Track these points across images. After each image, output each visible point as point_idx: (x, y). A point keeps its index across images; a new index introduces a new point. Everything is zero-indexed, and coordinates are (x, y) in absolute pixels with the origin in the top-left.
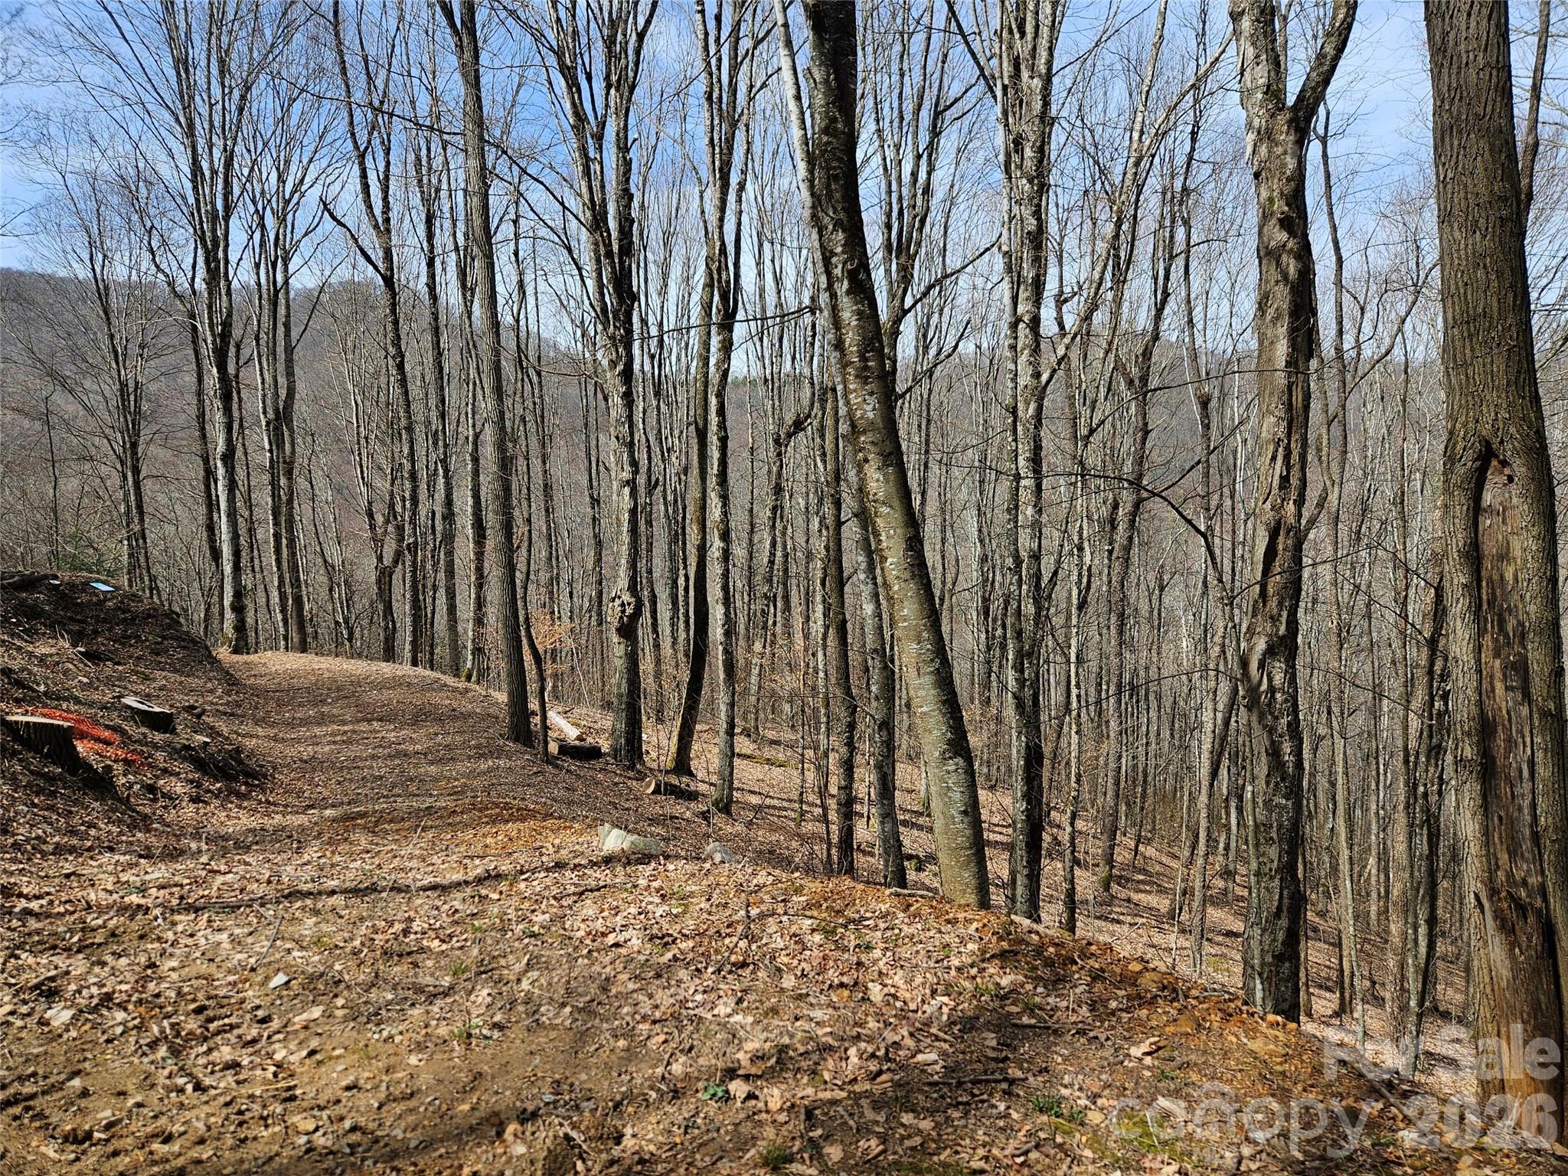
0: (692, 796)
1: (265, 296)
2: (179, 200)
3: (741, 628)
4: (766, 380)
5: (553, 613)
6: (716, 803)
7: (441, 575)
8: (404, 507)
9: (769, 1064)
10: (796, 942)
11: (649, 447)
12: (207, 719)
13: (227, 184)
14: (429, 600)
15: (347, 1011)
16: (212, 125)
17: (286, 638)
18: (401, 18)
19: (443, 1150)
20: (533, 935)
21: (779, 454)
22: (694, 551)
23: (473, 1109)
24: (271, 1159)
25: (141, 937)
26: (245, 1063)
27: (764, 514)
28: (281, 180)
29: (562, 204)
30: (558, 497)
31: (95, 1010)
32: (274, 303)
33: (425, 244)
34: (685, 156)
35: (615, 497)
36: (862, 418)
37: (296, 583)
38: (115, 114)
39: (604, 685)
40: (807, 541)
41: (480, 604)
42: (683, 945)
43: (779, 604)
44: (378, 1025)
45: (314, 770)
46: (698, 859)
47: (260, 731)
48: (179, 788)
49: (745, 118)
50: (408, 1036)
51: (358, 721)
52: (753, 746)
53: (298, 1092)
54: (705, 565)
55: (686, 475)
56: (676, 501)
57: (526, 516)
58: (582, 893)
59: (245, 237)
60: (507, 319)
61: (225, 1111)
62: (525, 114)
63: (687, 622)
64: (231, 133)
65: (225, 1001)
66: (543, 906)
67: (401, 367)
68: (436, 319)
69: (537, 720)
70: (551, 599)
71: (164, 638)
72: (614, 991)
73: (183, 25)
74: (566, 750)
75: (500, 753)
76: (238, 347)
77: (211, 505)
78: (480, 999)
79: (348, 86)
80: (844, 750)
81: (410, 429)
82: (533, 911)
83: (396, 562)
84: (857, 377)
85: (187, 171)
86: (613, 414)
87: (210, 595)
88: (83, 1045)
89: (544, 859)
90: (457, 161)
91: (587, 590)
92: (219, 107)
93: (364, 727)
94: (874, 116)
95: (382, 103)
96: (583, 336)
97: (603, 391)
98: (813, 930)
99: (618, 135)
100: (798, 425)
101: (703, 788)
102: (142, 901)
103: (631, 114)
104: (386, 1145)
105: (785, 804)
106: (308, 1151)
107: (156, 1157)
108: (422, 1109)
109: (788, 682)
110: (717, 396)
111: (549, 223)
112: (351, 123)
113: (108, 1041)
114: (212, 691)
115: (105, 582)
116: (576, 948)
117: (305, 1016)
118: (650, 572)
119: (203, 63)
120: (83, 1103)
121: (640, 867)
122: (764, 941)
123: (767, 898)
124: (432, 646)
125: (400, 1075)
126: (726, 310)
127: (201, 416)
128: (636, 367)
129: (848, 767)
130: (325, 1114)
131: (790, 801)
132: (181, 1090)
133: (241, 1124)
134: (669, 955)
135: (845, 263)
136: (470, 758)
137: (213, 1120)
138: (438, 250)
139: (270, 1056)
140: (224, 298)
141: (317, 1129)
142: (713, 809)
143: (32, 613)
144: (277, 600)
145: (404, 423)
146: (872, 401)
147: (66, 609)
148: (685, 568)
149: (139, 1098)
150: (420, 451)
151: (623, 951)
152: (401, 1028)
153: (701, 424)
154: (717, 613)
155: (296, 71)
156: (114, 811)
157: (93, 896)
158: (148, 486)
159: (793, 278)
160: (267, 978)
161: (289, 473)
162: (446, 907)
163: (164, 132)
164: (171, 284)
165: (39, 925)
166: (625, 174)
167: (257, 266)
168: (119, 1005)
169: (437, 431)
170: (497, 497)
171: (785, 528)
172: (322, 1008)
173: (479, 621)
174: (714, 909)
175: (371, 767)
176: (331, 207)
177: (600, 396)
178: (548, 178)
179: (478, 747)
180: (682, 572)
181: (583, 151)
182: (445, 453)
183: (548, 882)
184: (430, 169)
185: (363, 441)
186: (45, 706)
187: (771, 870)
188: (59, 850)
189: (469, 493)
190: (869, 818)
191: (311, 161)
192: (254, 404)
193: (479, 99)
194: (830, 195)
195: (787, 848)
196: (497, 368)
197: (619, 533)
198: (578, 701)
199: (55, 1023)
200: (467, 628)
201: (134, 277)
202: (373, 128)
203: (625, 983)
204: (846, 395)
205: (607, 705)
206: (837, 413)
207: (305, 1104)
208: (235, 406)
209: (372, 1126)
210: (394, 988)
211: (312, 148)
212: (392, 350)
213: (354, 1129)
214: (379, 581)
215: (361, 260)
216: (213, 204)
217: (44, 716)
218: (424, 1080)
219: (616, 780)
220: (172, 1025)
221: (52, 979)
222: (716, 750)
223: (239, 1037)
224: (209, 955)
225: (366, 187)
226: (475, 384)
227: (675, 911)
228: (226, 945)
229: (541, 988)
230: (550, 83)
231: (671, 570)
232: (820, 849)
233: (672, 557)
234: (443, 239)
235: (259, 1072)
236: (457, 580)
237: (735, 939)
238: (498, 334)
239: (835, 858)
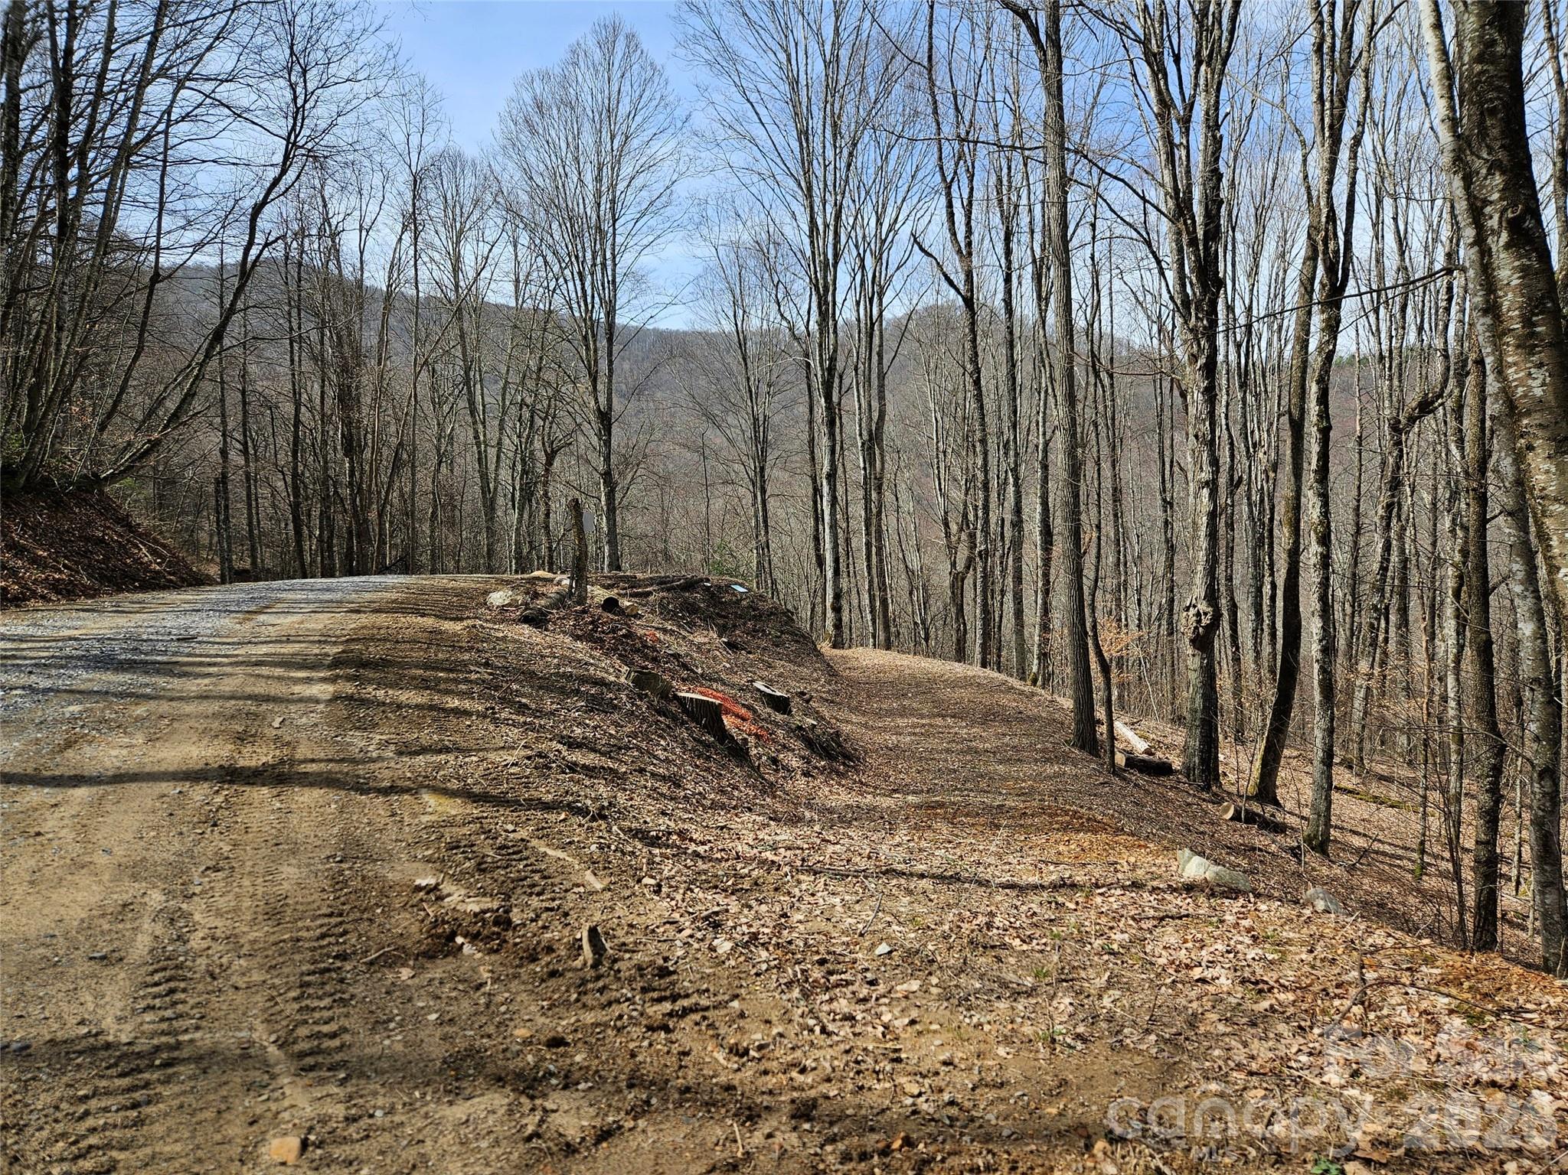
0: (1280, 828)
1: (863, 330)
2: (799, 256)
3: (1341, 643)
4: (1382, 358)
5: (1120, 620)
6: (1308, 840)
7: (1009, 580)
8: (976, 515)
9: (1395, 1154)
10: (1428, 1022)
11: (1232, 444)
12: (815, 705)
13: (837, 235)
14: (997, 605)
15: (940, 990)
16: (826, 185)
17: (874, 637)
18: (988, 47)
19: (1034, 1147)
20: (1112, 953)
21: (1398, 443)
22: (1284, 556)
23: (1060, 1114)
24: (883, 1111)
25: (776, 889)
26: (859, 1018)
27: (1374, 514)
28: (879, 223)
29: (1143, 198)
30: (1127, 500)
31: (746, 945)
32: (871, 336)
33: (1003, 261)
34: (1286, 119)
35: (1191, 499)
36: (1525, 396)
37: (883, 587)
38: (754, 190)
39: (1174, 697)
40: (1434, 544)
41: (1046, 610)
42: (1282, 997)
43: (1393, 618)
44: (968, 1010)
45: (898, 758)
46: (1296, 902)
47: (854, 718)
48: (794, 763)
49: (1363, 62)
50: (996, 1026)
51: (934, 716)
52: (1357, 780)
53: (903, 1056)
54: (1297, 574)
55: (1275, 471)
56: (1262, 501)
57: (1095, 522)
58: (1162, 919)
59: (849, 279)
60: (1080, 323)
61: (846, 1058)
62: (1107, 113)
63: (1273, 635)
64: (841, 188)
65: (841, 958)
66: (1121, 925)
67: (977, 383)
68: (1011, 333)
69: (1103, 729)
70: (1118, 606)
71: (782, 632)
72: (1202, 1030)
73: (805, 100)
74: (1132, 762)
75: (1065, 759)
76: (841, 377)
77: (818, 518)
78: (1062, 1007)
79: (938, 124)
80: (1485, 798)
81: (983, 441)
82: (1111, 928)
83: (968, 568)
84: (1518, 347)
85: (806, 228)
86: (1192, 410)
87: (815, 597)
88: (739, 975)
89: (1120, 876)
90: (1036, 173)
91: (1157, 597)
92: (832, 167)
93: (939, 721)
94: (1543, 22)
95: (968, 133)
96: (1160, 331)
97: (1179, 387)
98: (1451, 1012)
99: (1207, 113)
100: (1426, 407)
101: (1291, 820)
102: (775, 858)
103: (1224, 87)
104: (981, 1127)
105: (1400, 852)
106: (914, 1112)
107: (796, 1084)
108: (1012, 1101)
109: (1403, 709)
110: (1318, 382)
111: (1127, 219)
112: (940, 159)
113: (758, 975)
114: (817, 680)
115: (741, 585)
116: (1158, 975)
117: (905, 986)
118: (1230, 579)
119: (820, 131)
120: (742, 1023)
121: (1227, 902)
122: (1385, 1012)
123: (1386, 962)
124: (999, 649)
125: (991, 1063)
126: (1333, 284)
127: (812, 441)
128: (1220, 358)
129: (1491, 818)
130: (927, 1082)
131: (1406, 849)
132: (812, 1031)
133: (858, 1073)
134: (1266, 1004)
135: (1503, 212)
136: (1036, 761)
137: (836, 1063)
138: (1015, 265)
139: (879, 1016)
140: (832, 336)
141: (920, 1095)
142: (1304, 846)
143: (691, 609)
144: (867, 602)
145: (978, 435)
146: (1540, 375)
147: (715, 606)
148: (1272, 574)
149: (780, 1029)
150: (992, 461)
151: (1211, 989)
152: (988, 1018)
153: (1296, 413)
154: (1312, 627)
155: (895, 121)
156: (750, 776)
157: (739, 848)
158: (772, 504)
159: (1422, 235)
160: (873, 946)
161: (879, 488)
162: (1024, 908)
163: (789, 198)
164: (791, 329)
165: (705, 867)
166: (1213, 153)
167: (858, 303)
168: (763, 945)
169: (1008, 441)
170: (1067, 504)
171: (1403, 529)
172: (919, 982)
173: (1045, 628)
174: (1318, 963)
175: (946, 761)
176: (920, 240)
177: (1176, 392)
178: (1129, 173)
179: (1043, 751)
180: (1267, 579)
181: (1168, 138)
182: (1016, 462)
183: (1126, 900)
184: (1010, 187)
185: (941, 455)
186: (702, 685)
187: (1391, 931)
188: (714, 806)
189: (1038, 501)
190: (1518, 883)
191: (904, 200)
192: (852, 428)
193: (1061, 108)
194: (1483, 132)
195: (1404, 904)
196: (1070, 375)
197: (1195, 537)
198: (1146, 712)
199: (720, 951)
200: (1033, 635)
201: (765, 327)
202: (960, 158)
203: (1213, 1024)
204: (1500, 371)
205: (1178, 720)
206: (1483, 390)
207: (909, 1068)
208: (838, 430)
209: (968, 1104)
210: (981, 977)
211: (905, 188)
212: (969, 367)
213: (952, 1103)
214: (952, 586)
215: (945, 285)
216: (825, 254)
217: (701, 693)
218: (1012, 1073)
219: (1190, 800)
220: (803, 971)
221: (717, 913)
222: (1309, 780)
223: (854, 993)
224: (827, 915)
225: (951, 216)
226: (1046, 392)
227: (1270, 957)
228: (839, 908)
229: (1123, 1008)
230: (1135, 75)
231: (1254, 577)
232: (1449, 912)
233: (1257, 563)
234: (1020, 253)
235: (870, 1029)
236: (1024, 585)
237: (1348, 1003)
238: (1071, 341)
239: (1470, 925)
